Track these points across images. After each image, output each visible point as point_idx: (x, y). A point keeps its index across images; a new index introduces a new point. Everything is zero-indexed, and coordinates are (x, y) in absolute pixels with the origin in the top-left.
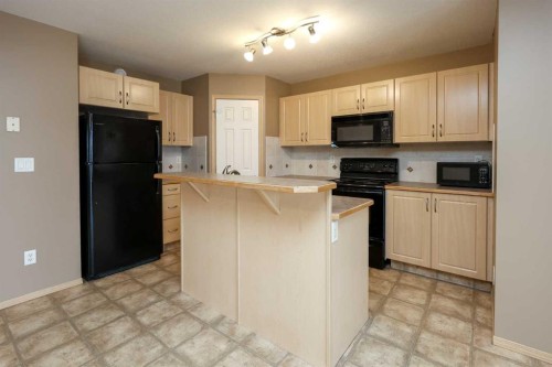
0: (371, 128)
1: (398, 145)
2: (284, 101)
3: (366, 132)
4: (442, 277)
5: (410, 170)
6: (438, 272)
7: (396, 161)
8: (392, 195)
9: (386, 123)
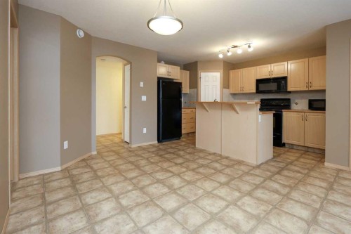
0: (276, 84)
1: (290, 92)
2: (231, 72)
3: (274, 86)
4: (310, 150)
5: (296, 104)
6: (308, 147)
7: (289, 99)
8: (286, 115)
9: (283, 82)
